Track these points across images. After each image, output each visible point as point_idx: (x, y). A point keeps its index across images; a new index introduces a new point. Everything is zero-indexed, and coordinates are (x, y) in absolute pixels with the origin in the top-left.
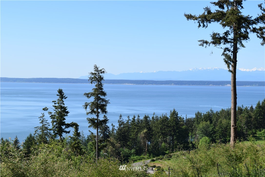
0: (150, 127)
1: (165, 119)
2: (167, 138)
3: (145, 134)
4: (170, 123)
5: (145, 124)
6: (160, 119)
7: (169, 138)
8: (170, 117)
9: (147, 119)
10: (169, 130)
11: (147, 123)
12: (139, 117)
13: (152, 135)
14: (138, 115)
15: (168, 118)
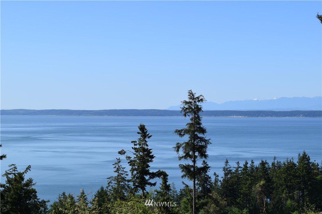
0: (270, 177)
1: (291, 167)
2: (294, 193)
3: (262, 187)
4: (299, 172)
5: (262, 173)
6: (283, 165)
7: (298, 193)
8: (299, 164)
9: (264, 166)
10: (297, 181)
11: (265, 172)
12: (253, 163)
13: (273, 189)
14: (252, 161)
15: (296, 164)
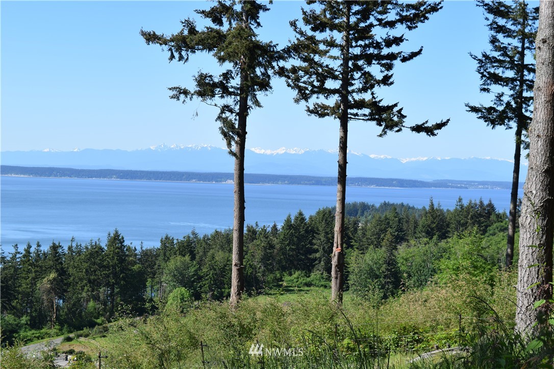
0: (65, 268)
1: (97, 252)
2: (99, 291)
3: (51, 282)
4: (108, 259)
5: (53, 262)
6: (85, 250)
7: (105, 291)
8: (108, 247)
9: (56, 250)
10: (104, 274)
11: (57, 260)
12: (39, 246)
13: (68, 285)
14: (38, 243)
15: (103, 248)
